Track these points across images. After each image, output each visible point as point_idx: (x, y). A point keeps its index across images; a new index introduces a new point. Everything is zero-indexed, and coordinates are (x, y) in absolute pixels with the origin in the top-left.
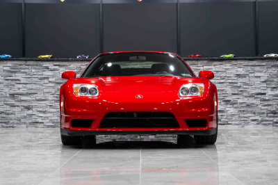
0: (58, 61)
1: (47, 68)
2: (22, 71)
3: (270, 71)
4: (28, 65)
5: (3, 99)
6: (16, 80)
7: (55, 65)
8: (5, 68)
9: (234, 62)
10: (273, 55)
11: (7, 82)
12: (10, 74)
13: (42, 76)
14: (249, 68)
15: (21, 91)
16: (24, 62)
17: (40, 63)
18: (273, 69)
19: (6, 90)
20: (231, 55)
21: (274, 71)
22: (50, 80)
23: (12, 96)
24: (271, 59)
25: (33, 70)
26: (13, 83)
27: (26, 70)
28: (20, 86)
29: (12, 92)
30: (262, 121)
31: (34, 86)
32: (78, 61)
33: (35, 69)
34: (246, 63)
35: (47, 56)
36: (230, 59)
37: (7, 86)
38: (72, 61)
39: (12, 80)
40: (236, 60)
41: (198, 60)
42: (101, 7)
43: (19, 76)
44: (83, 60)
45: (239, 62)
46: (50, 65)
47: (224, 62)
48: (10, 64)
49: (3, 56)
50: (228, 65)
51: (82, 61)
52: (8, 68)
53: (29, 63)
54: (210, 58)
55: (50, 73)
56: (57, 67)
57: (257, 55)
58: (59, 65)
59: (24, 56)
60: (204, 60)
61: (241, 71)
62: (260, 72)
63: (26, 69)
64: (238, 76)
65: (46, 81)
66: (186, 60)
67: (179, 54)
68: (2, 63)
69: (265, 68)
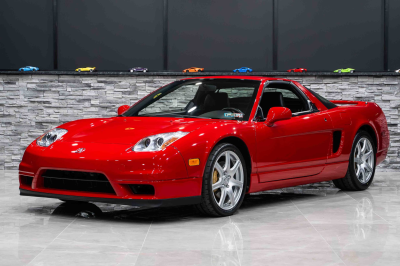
0: (103, 75)
1: (89, 86)
2: (54, 89)
4: (62, 82)
5: (26, 129)
6: (44, 102)
7: (99, 82)
8: (29, 86)
9: (353, 80)
11: (33, 105)
12: (37, 94)
13: (81, 98)
14: (374, 88)
15: (51, 118)
16: (55, 78)
17: (78, 78)
19: (31, 116)
20: (349, 70)
22: (93, 102)
23: (40, 124)
25: (69, 89)
26: (41, 106)
27: (58, 89)
28: (51, 111)
29: (39, 119)
30: (392, 163)
31: (70, 112)
32: (131, 75)
33: (71, 87)
34: (371, 81)
35: (88, 69)
36: (347, 76)
37: (33, 110)
38: (123, 76)
39: (39, 102)
40: (357, 76)
41: (302, 76)
43: (49, 97)
44: (140, 75)
45: (360, 80)
46: (92, 81)
47: (339, 80)
48: (36, 79)
49: (25, 69)
50: (344, 84)
51: (138, 76)
52: (34, 86)
53: (62, 78)
54: (320, 74)
55: (93, 93)
56: (102, 85)
57: (385, 69)
58: (105, 82)
59: (56, 67)
60: (311, 76)
61: (363, 92)
62: (390, 94)
63: (58, 86)
64: (359, 99)
65: (87, 104)
66: (286, 76)
67: (275, 68)
68: (25, 77)
69: (397, 88)
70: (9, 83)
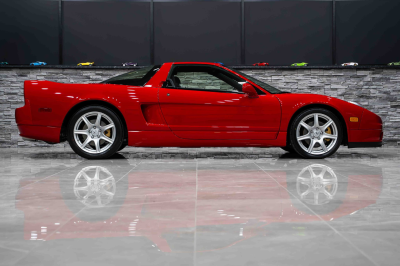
0: (100, 69)
1: (88, 77)
3: (348, 82)
4: (66, 74)
7: (97, 74)
8: (38, 78)
9: (307, 72)
10: (352, 64)
14: (324, 79)
16: (61, 71)
17: (79, 71)
18: (352, 80)
20: (303, 64)
21: (353, 82)
24: (350, 68)
32: (124, 69)
33: (74, 78)
34: (321, 73)
35: (88, 64)
36: (302, 68)
38: (117, 69)
40: (310, 69)
41: (264, 69)
42: (152, 6)
45: (312, 72)
46: (92, 74)
47: (295, 72)
48: (44, 72)
49: (35, 64)
50: (300, 76)
51: (130, 69)
52: (42, 78)
53: (66, 71)
54: (280, 67)
56: (100, 77)
57: (334, 64)
58: (102, 75)
59: (61, 63)
60: (272, 69)
61: (315, 82)
62: (337, 83)
64: (312, 88)
66: (251, 69)
67: (243, 63)
68: (35, 71)
69: (343, 79)
70: (22, 76)
